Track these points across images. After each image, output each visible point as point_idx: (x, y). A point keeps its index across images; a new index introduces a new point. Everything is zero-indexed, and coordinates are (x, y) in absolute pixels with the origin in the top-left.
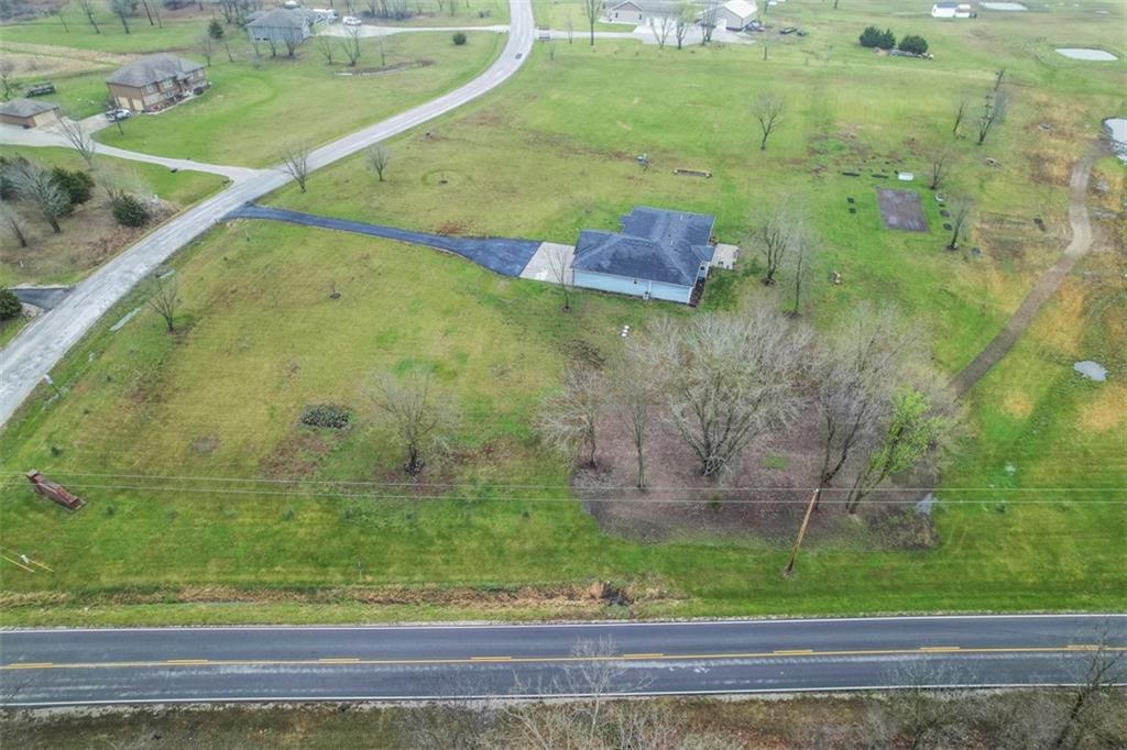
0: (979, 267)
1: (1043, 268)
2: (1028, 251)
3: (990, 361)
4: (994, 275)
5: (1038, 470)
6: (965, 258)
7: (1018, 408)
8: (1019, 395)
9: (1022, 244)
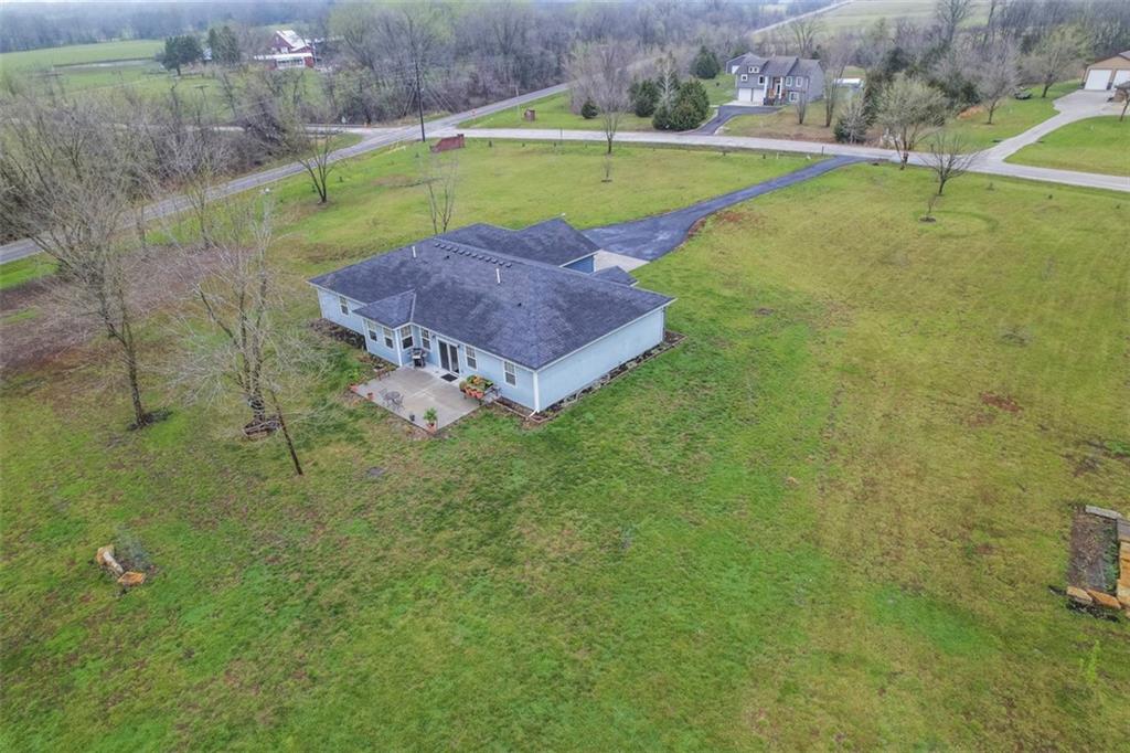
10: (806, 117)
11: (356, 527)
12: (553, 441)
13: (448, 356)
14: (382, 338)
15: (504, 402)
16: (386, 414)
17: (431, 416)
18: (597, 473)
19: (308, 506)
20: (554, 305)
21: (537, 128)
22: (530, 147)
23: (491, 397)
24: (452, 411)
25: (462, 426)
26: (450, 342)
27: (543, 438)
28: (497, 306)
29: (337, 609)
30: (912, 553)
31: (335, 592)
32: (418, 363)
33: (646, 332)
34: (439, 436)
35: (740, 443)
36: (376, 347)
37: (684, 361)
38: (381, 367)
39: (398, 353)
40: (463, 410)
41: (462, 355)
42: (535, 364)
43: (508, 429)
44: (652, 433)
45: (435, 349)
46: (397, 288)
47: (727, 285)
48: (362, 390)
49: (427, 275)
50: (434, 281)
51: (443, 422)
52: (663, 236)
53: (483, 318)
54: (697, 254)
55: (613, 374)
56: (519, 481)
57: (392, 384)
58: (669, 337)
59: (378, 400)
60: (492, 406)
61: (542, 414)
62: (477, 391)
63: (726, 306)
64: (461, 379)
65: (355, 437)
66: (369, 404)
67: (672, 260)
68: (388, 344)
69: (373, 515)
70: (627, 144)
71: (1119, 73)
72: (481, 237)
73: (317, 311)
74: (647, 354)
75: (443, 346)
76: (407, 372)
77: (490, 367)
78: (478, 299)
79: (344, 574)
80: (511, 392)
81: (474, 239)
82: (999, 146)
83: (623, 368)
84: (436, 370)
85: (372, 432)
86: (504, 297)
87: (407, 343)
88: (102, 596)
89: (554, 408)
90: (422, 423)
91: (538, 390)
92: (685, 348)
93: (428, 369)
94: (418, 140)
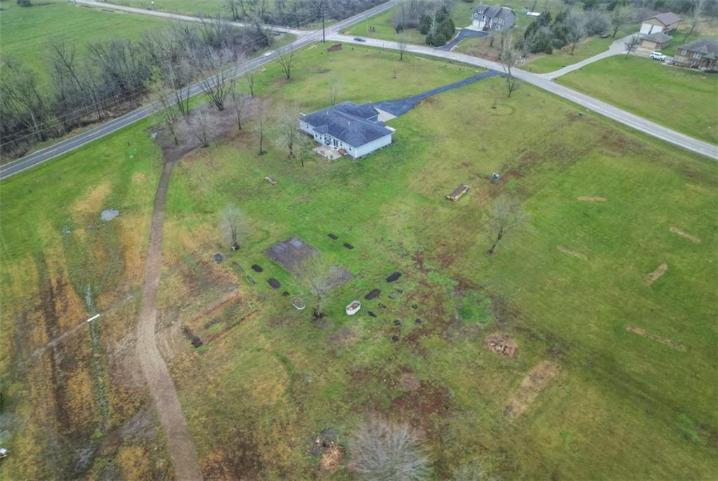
0: (206, 246)
1: (164, 276)
2: (185, 289)
3: (161, 189)
4: (192, 245)
5: (121, 161)
6: (220, 246)
7: (138, 176)
8: (139, 181)
9: (191, 294)
10: (494, 44)
11: (316, 178)
12: (359, 165)
13: (335, 143)
14: (319, 136)
15: (349, 155)
16: (321, 156)
17: (332, 157)
18: (367, 171)
19: (306, 173)
20: (362, 132)
21: (375, 38)
22: (370, 51)
23: (345, 154)
24: (336, 156)
25: (338, 160)
26: (336, 139)
27: (356, 164)
28: (348, 131)
29: (315, 190)
30: (425, 189)
31: (314, 187)
32: (328, 144)
33: (387, 140)
34: (333, 162)
35: (400, 168)
36: (317, 139)
37: (395, 149)
38: (318, 144)
39: (323, 141)
40: (339, 156)
41: (339, 143)
42: (356, 146)
43: (349, 161)
44: (381, 164)
45: (332, 140)
46: (323, 124)
47: (417, 127)
48: (315, 150)
49: (331, 121)
50: (332, 123)
51: (334, 158)
52: (405, 107)
53: (344, 134)
54: (413, 115)
55: (376, 151)
56: (350, 172)
57: (322, 149)
58: (393, 141)
59: (319, 152)
60: (345, 156)
61: (357, 159)
62: (342, 152)
63: (414, 134)
64: (338, 149)
65: (314, 160)
66: (317, 154)
67: (404, 117)
68: (321, 138)
69: (320, 176)
70: (411, 54)
71: (655, 27)
72: (346, 109)
73: (299, 126)
74: (386, 146)
75: (334, 140)
76: (325, 146)
77: (346, 146)
78: (343, 129)
79: (315, 185)
80: (350, 153)
81: (343, 110)
82: (564, 68)
83: (379, 149)
84: (332, 146)
85: (318, 159)
86: (350, 129)
87: (325, 139)
88: (269, 185)
89: (360, 157)
90: (329, 158)
91: (357, 153)
92: (396, 145)
93: (330, 146)
94: (321, 41)
